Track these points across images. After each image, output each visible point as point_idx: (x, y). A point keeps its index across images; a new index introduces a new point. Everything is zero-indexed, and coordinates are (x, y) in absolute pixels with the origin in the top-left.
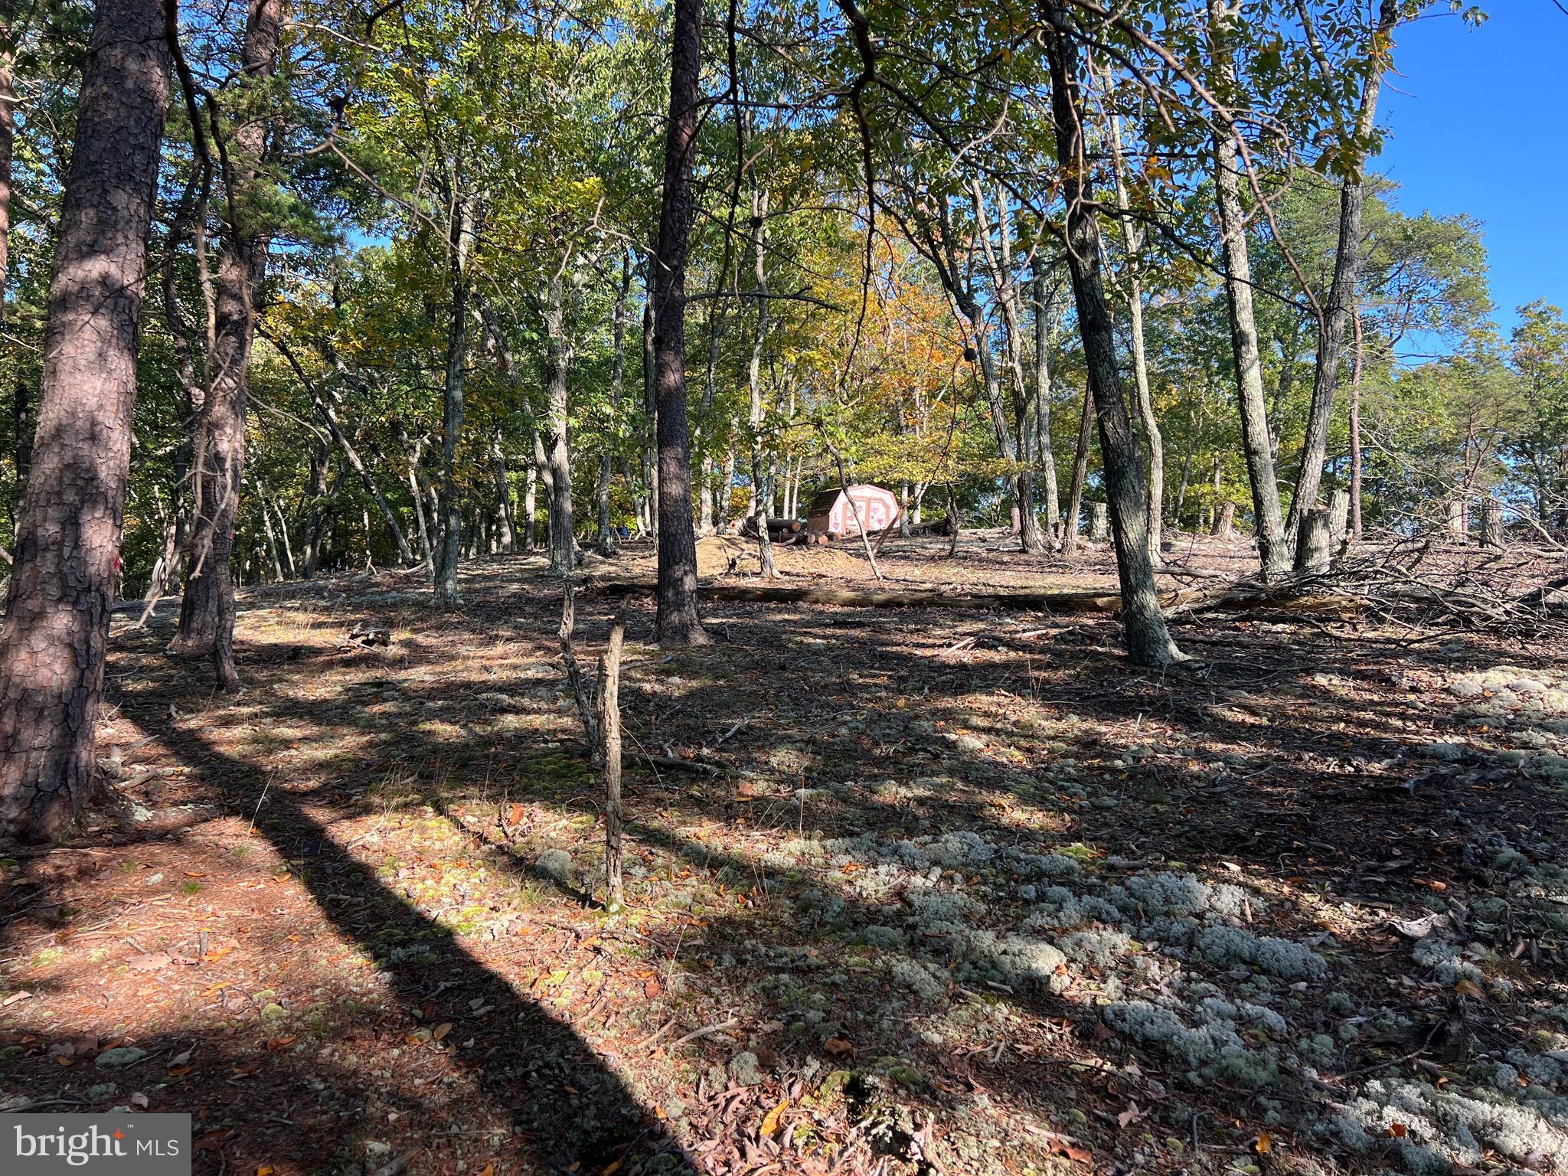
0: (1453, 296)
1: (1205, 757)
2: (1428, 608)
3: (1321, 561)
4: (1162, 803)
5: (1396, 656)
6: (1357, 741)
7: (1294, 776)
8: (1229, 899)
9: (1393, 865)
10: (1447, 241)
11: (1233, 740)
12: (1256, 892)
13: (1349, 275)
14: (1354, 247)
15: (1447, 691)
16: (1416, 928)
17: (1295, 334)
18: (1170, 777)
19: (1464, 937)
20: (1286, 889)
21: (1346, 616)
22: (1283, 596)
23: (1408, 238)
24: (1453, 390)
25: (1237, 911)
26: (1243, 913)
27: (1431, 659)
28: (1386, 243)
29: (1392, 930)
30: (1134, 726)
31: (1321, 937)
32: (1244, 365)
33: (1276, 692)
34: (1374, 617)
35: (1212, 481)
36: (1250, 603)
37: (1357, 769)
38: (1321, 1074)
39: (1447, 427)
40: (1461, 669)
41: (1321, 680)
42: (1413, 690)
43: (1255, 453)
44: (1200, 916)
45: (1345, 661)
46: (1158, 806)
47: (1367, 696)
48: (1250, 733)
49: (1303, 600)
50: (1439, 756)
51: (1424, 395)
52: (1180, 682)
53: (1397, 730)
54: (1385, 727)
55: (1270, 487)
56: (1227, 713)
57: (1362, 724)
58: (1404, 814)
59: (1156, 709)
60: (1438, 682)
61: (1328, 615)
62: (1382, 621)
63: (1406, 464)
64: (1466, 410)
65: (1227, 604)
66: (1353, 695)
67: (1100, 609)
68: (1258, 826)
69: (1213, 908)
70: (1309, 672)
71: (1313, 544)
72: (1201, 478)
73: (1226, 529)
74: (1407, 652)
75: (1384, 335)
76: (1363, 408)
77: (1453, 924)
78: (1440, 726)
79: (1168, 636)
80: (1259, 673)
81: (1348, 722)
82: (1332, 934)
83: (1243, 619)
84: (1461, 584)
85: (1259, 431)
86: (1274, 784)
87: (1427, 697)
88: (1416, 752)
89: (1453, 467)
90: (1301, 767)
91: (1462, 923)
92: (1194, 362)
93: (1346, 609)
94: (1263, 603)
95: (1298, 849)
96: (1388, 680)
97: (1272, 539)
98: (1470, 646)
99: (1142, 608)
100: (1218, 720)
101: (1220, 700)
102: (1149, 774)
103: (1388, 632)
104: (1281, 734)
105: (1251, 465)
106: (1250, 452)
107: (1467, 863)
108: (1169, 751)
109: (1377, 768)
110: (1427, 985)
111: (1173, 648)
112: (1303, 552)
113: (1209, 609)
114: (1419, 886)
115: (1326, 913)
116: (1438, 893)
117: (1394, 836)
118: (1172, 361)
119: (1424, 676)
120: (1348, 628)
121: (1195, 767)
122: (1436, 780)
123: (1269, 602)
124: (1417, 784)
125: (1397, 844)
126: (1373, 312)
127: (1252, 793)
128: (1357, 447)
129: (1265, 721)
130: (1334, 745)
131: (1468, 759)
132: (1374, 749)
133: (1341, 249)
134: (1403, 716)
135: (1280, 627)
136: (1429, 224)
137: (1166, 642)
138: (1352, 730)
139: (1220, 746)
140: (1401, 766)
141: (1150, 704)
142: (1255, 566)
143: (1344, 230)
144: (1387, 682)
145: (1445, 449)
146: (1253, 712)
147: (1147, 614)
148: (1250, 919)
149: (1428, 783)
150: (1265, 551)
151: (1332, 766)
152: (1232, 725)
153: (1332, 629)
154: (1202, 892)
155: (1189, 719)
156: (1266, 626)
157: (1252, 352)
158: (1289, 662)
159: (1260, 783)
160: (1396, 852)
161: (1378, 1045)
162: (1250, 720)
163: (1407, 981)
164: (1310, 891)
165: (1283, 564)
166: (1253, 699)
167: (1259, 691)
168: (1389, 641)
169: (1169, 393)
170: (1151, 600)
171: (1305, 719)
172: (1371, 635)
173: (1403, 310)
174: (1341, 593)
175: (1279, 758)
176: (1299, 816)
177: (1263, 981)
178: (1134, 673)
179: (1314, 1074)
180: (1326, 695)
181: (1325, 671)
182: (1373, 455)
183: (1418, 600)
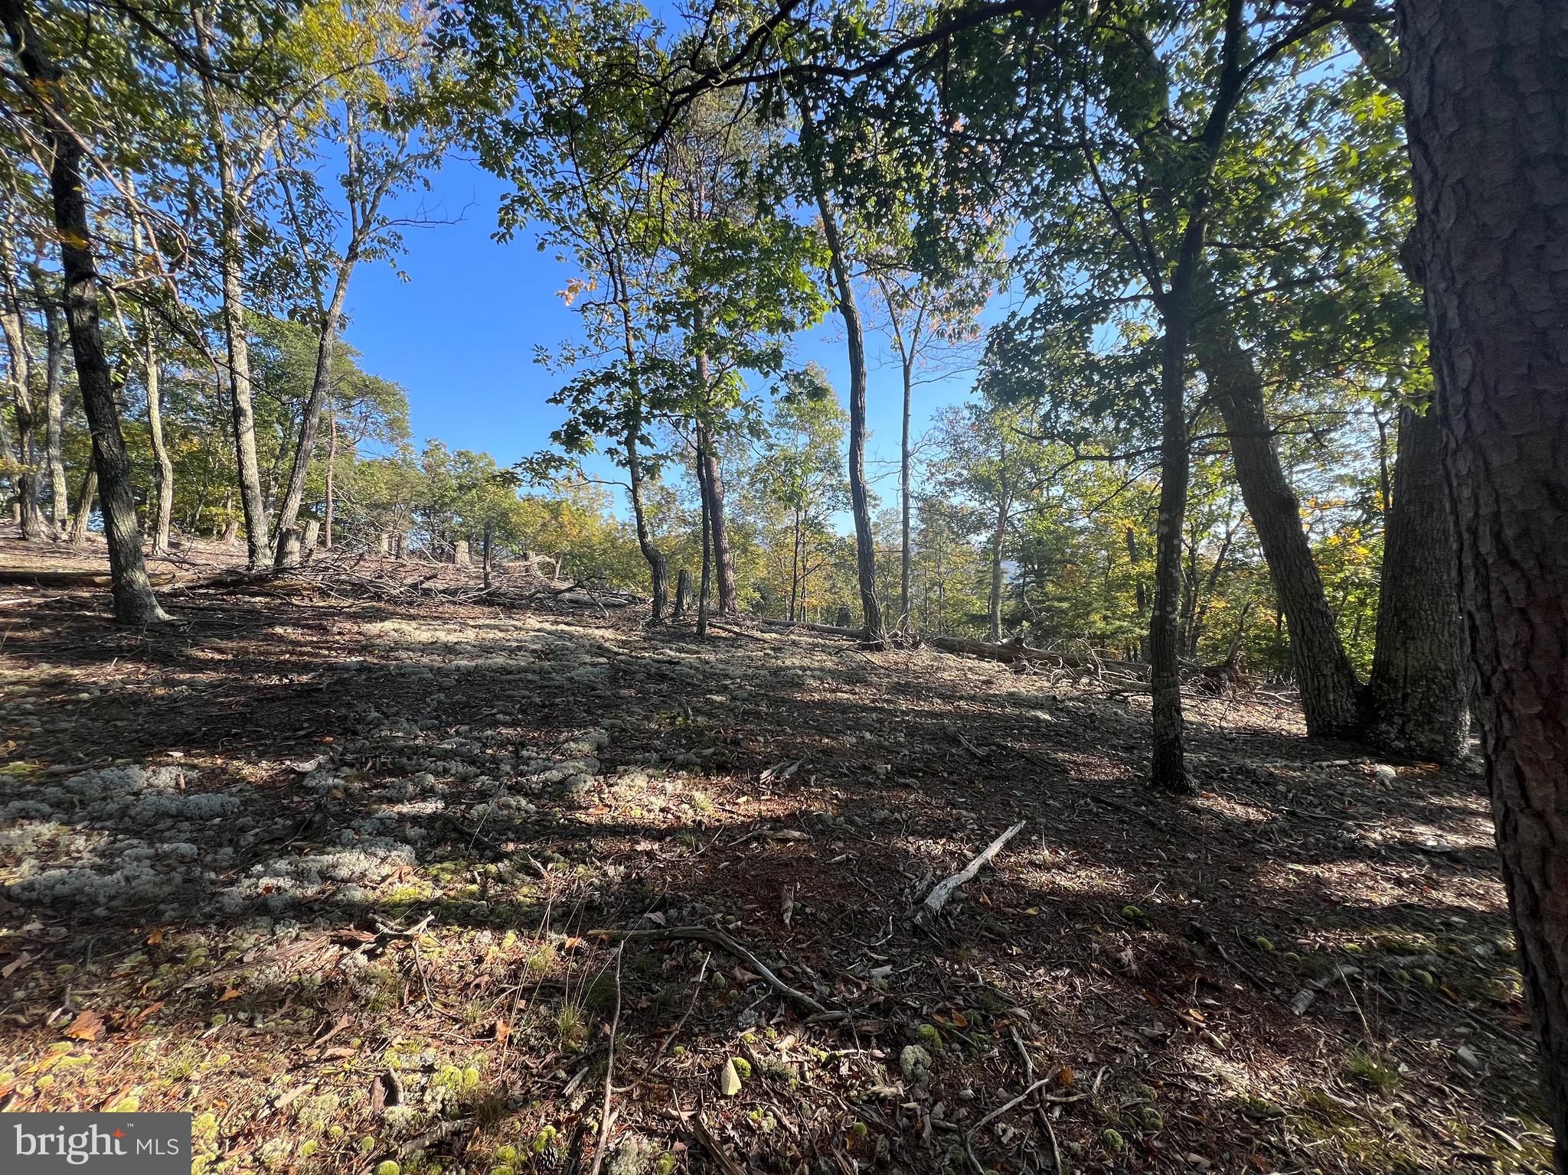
0: (391, 424)
1: (169, 683)
2: (358, 589)
3: (294, 558)
4: (122, 720)
5: (333, 615)
6: (294, 664)
7: (244, 689)
8: (166, 777)
9: (302, 733)
10: (388, 394)
11: (201, 671)
12: (193, 767)
13: (321, 393)
14: (326, 378)
15: (360, 633)
16: (308, 766)
17: (292, 423)
18: (136, 701)
19: (336, 765)
20: (219, 761)
21: (305, 593)
22: (261, 579)
23: (366, 386)
24: (387, 475)
25: (173, 783)
26: (178, 784)
27: (354, 617)
28: (354, 386)
29: (293, 771)
30: (110, 668)
31: (239, 786)
32: (242, 429)
33: (243, 638)
34: (324, 594)
35: (225, 506)
36: (235, 583)
37: (291, 681)
38: (218, 873)
39: (384, 495)
40: (370, 622)
41: (279, 630)
42: (339, 633)
43: (248, 488)
44: (136, 794)
45: (298, 619)
46: (118, 723)
47: (309, 638)
48: (214, 665)
49: (276, 583)
50: (346, 668)
51: (372, 475)
52: (163, 635)
53: (325, 656)
54: (317, 655)
55: (258, 511)
56: (200, 654)
57: (302, 654)
58: (317, 703)
59: (135, 654)
60: (356, 628)
61: (294, 591)
62: (329, 596)
63: (361, 512)
64: (395, 487)
65: (217, 583)
66: (300, 638)
67: (98, 585)
68: (206, 724)
69: (150, 785)
70: (271, 625)
71: (289, 548)
72: (215, 503)
73: (232, 539)
74: (340, 613)
75: (351, 437)
76: (335, 476)
77: (332, 760)
78: (351, 652)
79: (155, 603)
80: (232, 627)
81: (292, 654)
82: (249, 783)
83: (226, 594)
84: (380, 577)
85: (252, 475)
86: (227, 696)
87: (347, 638)
88: (332, 668)
89: (387, 517)
90: (252, 683)
91: (337, 758)
92: (213, 424)
93: (305, 589)
94: (246, 583)
95: (236, 734)
96: (325, 629)
97: (258, 544)
98: (379, 610)
99: (131, 583)
100: (188, 658)
101: (195, 644)
102: (113, 701)
103: (333, 602)
104: (243, 664)
105: (244, 495)
106: (244, 487)
107: (349, 724)
108: (139, 682)
109: (304, 679)
110: (309, 798)
111: (160, 612)
112: (281, 553)
113: (201, 587)
114: (316, 742)
115: (247, 770)
116: (329, 744)
117: (307, 715)
118: (194, 420)
119: (348, 625)
120: (307, 599)
121: (160, 691)
122: (341, 682)
123: (251, 583)
124: (328, 685)
125: (307, 721)
126: (344, 422)
127: (207, 703)
128: (331, 498)
129: (230, 657)
130: (281, 668)
131: (362, 668)
132: (305, 668)
133: (317, 376)
134: (329, 649)
135: (258, 599)
136: (379, 382)
137: (153, 607)
138: (294, 658)
139: (188, 676)
140: (321, 676)
141: (128, 651)
142: (246, 561)
143: (320, 366)
144: (325, 630)
145: (385, 507)
146: (221, 651)
147: (136, 587)
148: (183, 786)
149: (335, 683)
150: (252, 552)
151: (275, 680)
152: (201, 661)
153: (295, 601)
154: (140, 776)
155: (164, 659)
156: (247, 598)
157: (248, 422)
158: (257, 620)
159: (217, 696)
160: (306, 725)
161: (267, 842)
162: (217, 657)
163: (296, 799)
164: (237, 759)
165: (266, 560)
166: (224, 644)
167: (230, 638)
168: (331, 607)
169: (191, 441)
170: (140, 578)
171: (261, 654)
172: (322, 604)
173: (362, 425)
174: (301, 580)
175: (236, 679)
176: (241, 713)
177: (186, 825)
178: (119, 630)
179: (213, 875)
180: (281, 639)
181: (282, 624)
182: (341, 504)
183: (354, 585)
